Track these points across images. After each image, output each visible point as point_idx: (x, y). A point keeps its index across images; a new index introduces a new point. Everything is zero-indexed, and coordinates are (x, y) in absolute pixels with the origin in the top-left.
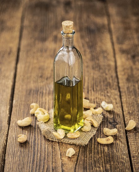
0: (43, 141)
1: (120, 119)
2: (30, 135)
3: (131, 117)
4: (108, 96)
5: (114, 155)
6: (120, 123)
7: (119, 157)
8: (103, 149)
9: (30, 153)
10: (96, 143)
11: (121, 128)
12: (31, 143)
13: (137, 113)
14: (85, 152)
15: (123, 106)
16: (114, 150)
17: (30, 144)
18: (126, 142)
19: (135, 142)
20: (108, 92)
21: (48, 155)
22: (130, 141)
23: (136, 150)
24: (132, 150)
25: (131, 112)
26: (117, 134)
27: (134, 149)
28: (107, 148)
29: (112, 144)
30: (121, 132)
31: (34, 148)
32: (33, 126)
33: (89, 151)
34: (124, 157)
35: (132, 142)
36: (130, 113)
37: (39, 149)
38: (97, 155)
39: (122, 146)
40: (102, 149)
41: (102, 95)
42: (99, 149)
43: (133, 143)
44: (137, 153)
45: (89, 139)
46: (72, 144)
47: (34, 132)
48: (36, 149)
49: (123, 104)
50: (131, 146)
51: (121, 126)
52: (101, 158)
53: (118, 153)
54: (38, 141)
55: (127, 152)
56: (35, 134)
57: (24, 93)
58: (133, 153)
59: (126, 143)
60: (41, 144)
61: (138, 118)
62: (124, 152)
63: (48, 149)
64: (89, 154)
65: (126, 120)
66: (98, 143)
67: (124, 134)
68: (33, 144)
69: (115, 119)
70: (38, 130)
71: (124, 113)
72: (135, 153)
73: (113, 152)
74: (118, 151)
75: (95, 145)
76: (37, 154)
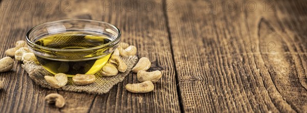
0: (32, 90)
1: (167, 63)
2: (10, 82)
3: (187, 62)
4: (149, 37)
5: (154, 107)
6: (167, 69)
7: (162, 109)
8: (136, 99)
9: (6, 105)
10: (123, 92)
11: (168, 75)
12: (11, 92)
13: (196, 57)
14: (103, 102)
15: (174, 50)
16: (154, 100)
17: (9, 93)
18: (176, 91)
19: (192, 91)
20: (148, 32)
21: (37, 107)
22: (183, 90)
23: (193, 101)
24: (186, 102)
25: (186, 56)
26: (162, 81)
27: (190, 101)
28: (142, 99)
29: (150, 94)
30: (169, 80)
31: (15, 98)
32: (16, 72)
33: (110, 101)
34: (172, 110)
35: (187, 91)
36: (185, 58)
37: (23, 99)
38: (123, 107)
39: (169, 96)
40: (134, 100)
41: (139, 36)
42: (128, 99)
43: (188, 93)
44: (195, 105)
45: (111, 86)
46: (81, 91)
47: (16, 78)
48: (18, 99)
49: (174, 48)
50: (185, 97)
51: (168, 73)
52: (131, 111)
53: (161, 104)
54: (22, 90)
55: (177, 103)
56: (18, 81)
57: (8, 34)
58: (189, 105)
59: (177, 93)
60: (27, 93)
61: (197, 62)
62: (171, 104)
63: (38, 99)
64: (111, 105)
65: (177, 66)
66: (128, 92)
67: (172, 81)
68: (12, 94)
69: (159, 64)
70: (24, 76)
71: (175, 58)
72: (191, 105)
73: (152, 104)
74: (161, 102)
75: (122, 94)
76: (19, 106)
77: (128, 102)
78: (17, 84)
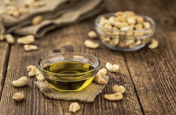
0: (42, 100)
1: (127, 79)
2: (27, 94)
3: (140, 78)
4: (112, 61)
5: (125, 111)
6: (128, 83)
7: (130, 112)
8: (112, 105)
9: (27, 110)
10: (103, 100)
11: (129, 87)
12: (29, 101)
13: (145, 75)
14: (91, 108)
15: (129, 69)
16: (124, 105)
17: (27, 102)
18: (137, 99)
19: (147, 99)
20: (111, 58)
21: (48, 112)
22: (141, 98)
23: (149, 106)
24: (145, 106)
25: (138, 74)
26: (126, 92)
27: (147, 105)
28: (116, 104)
29: (120, 101)
30: (131, 90)
31: (32, 105)
32: (30, 87)
33: (95, 107)
34: (137, 112)
35: (144, 99)
36: (138, 75)
37: (38, 106)
38: (105, 110)
39: (133, 102)
40: (111, 106)
41: (106, 60)
42: (107, 105)
43: (144, 100)
44: (151, 109)
45: (95, 96)
46: (75, 100)
47: (31, 91)
48: (34, 106)
49: (129, 68)
50: (143, 103)
51: (129, 85)
52: (110, 113)
53: (129, 108)
54: (36, 99)
55: (139, 107)
56: (32, 93)
57: (20, 59)
58: (147, 109)
59: (137, 100)
60: (40, 102)
61: (147, 78)
62: (135, 108)
63: (48, 106)
64: (96, 110)
65: (134, 81)
66: (106, 100)
67: (133, 92)
68: (30, 102)
69: (122, 79)
70: (36, 89)
71: (132, 75)
72: (148, 108)
73: (123, 108)
74: (128, 106)
75: (102, 101)
76: (36, 111)
77: (107, 107)
78: (32, 95)
